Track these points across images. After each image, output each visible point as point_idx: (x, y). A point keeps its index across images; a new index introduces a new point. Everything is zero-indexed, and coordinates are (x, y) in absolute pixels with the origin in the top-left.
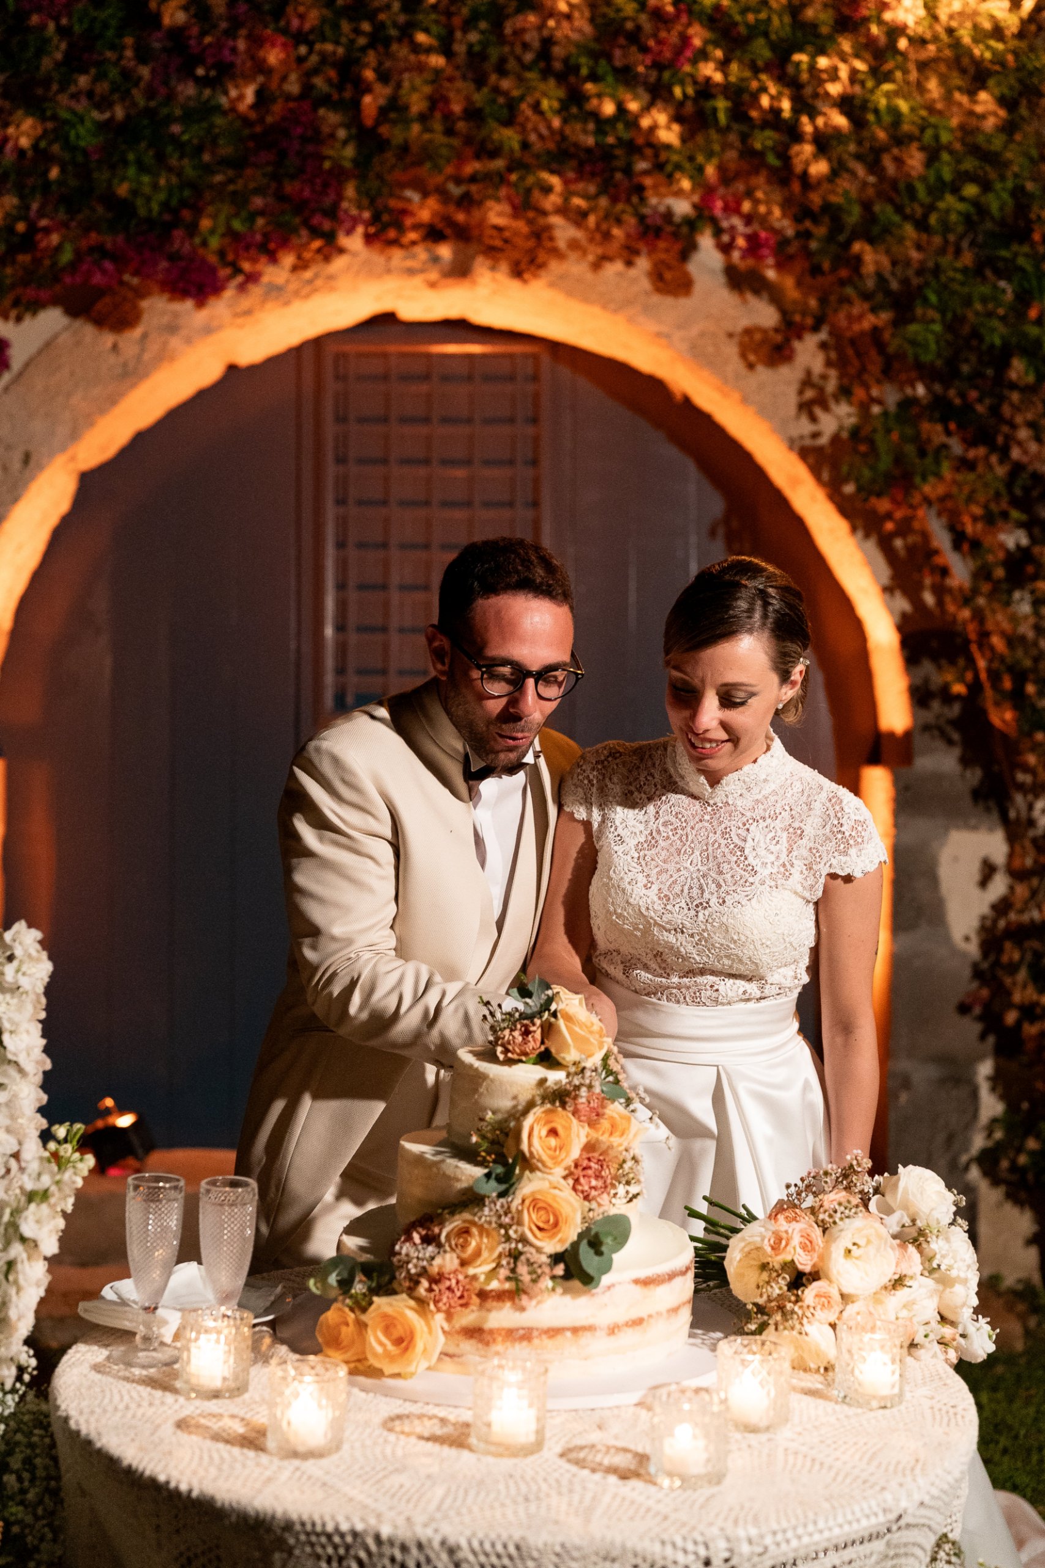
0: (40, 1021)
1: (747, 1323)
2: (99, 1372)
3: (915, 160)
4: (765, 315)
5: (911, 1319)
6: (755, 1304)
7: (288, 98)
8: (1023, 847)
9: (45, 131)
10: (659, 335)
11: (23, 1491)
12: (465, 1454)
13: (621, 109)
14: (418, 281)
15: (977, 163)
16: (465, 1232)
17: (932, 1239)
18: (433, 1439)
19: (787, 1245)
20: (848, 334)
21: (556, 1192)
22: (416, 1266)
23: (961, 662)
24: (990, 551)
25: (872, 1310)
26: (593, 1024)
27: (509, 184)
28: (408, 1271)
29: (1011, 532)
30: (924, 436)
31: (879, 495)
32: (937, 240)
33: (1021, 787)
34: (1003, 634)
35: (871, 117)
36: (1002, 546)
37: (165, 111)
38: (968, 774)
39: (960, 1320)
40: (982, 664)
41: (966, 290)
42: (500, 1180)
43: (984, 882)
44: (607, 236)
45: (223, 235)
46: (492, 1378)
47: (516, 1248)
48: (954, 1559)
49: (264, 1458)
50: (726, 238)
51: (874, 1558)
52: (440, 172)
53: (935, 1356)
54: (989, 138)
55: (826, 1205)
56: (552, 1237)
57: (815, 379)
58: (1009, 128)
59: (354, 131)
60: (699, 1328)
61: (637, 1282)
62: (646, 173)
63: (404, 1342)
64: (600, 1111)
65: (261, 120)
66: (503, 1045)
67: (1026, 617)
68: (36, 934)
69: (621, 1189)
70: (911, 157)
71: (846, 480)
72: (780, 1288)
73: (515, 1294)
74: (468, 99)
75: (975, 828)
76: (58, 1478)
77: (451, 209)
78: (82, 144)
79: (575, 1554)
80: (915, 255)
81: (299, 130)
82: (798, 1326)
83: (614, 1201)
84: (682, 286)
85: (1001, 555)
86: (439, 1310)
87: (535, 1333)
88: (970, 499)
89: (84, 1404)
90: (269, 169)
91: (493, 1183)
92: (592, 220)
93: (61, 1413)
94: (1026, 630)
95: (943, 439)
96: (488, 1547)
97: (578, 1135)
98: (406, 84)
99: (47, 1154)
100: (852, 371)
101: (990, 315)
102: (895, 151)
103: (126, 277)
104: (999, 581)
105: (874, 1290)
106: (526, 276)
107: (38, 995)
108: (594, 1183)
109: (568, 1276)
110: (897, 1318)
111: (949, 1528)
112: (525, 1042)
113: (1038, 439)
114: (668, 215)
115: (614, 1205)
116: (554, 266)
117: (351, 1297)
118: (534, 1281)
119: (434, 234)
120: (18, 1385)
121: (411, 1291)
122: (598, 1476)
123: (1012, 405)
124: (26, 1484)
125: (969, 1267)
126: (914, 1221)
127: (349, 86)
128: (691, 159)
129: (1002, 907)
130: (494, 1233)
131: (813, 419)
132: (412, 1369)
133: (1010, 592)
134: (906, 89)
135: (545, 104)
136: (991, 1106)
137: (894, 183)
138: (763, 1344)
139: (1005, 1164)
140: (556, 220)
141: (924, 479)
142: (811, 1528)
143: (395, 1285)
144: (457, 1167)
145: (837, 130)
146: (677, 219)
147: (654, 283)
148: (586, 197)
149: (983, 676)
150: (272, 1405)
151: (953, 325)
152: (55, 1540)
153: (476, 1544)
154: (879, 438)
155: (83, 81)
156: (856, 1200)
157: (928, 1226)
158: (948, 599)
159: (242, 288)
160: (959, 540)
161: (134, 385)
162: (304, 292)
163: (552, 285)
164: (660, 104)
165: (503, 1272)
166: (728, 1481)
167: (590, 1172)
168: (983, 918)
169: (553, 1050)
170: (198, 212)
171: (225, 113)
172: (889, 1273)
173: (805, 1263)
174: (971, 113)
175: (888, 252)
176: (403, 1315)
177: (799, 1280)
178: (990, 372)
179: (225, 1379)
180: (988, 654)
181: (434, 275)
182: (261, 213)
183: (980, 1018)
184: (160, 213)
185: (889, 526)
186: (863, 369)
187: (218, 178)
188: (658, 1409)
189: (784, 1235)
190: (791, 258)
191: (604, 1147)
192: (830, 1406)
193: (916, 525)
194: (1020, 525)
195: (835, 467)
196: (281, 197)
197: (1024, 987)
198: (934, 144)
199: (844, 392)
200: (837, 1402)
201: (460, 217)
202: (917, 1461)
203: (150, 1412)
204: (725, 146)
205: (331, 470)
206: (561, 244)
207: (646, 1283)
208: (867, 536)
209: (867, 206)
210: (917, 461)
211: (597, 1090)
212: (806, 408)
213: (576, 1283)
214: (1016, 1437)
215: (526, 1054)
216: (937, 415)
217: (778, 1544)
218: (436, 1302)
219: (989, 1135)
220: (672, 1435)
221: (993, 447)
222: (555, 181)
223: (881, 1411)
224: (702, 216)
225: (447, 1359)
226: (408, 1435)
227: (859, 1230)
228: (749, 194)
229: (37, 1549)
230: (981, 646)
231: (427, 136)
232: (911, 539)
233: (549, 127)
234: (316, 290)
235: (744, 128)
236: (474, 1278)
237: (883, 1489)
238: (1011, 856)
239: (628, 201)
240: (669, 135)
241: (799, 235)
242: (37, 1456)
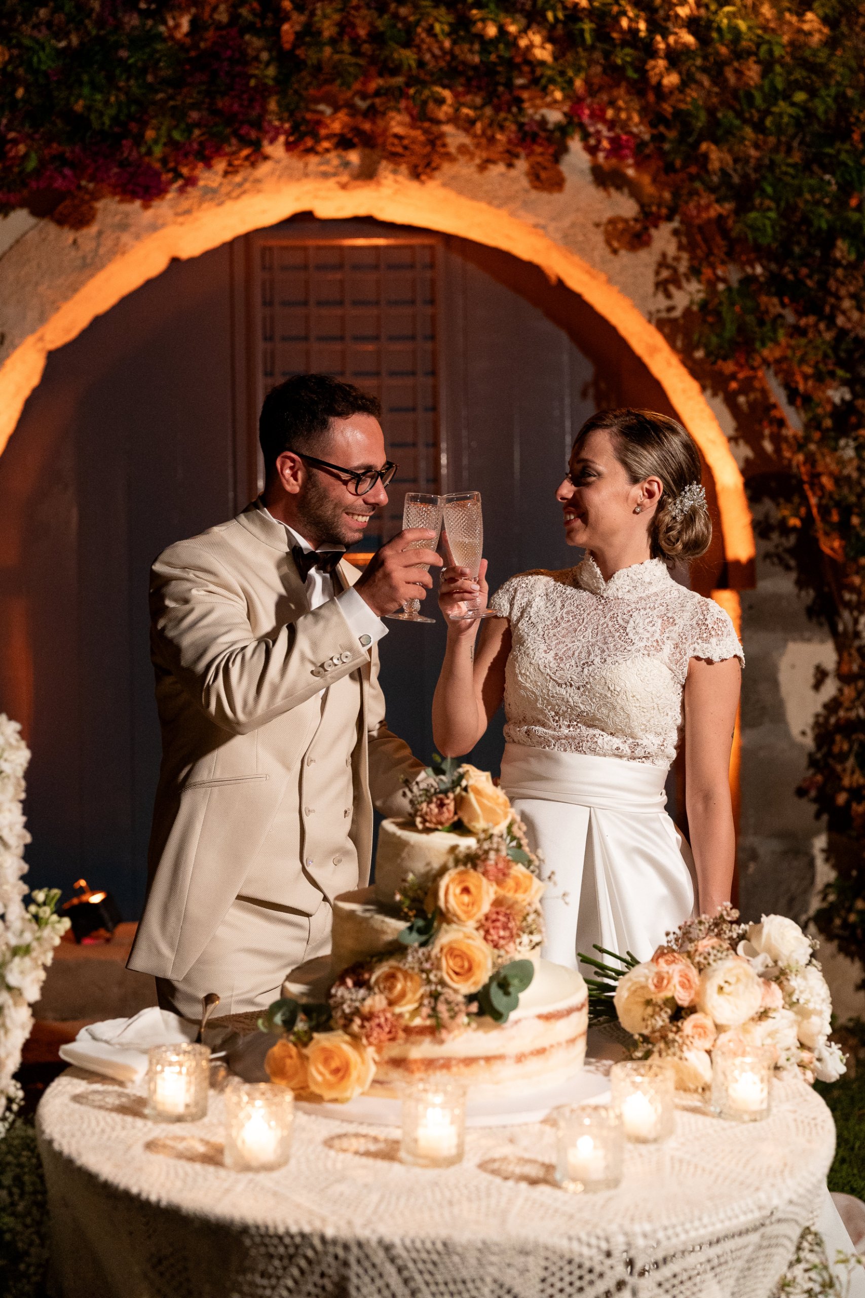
0: (21, 801)
1: (635, 1051)
2: (78, 1102)
3: (753, 72)
4: (627, 207)
5: (774, 1046)
6: (641, 1035)
7: (219, 26)
8: (850, 655)
9: (11, 57)
10: (536, 226)
11: (13, 1204)
12: (396, 1166)
13: (502, 30)
14: (331, 183)
15: (805, 74)
16: (391, 977)
17: (792, 977)
18: (367, 1154)
19: (668, 983)
20: (697, 222)
21: (470, 941)
22: (350, 1006)
23: (796, 500)
24: (818, 405)
25: (742, 1037)
26: (498, 797)
27: (408, 97)
28: (343, 1011)
29: (836, 389)
30: (763, 308)
31: (725, 359)
32: (772, 140)
33: (848, 605)
34: (831, 475)
35: (715, 35)
36: (829, 400)
37: (113, 39)
38: (803, 593)
39: (817, 1046)
40: (813, 501)
41: (796, 182)
42: (420, 932)
43: (817, 686)
44: (492, 140)
45: (165, 145)
46: (418, 1100)
47: (436, 990)
48: (816, 1248)
49: (222, 1173)
50: (592, 142)
51: (751, 1249)
52: (349, 88)
53: (795, 1076)
54: (815, 53)
55: (700, 949)
56: (467, 980)
57: (669, 260)
58: (832, 43)
59: (274, 54)
60: (593, 1057)
61: (540, 1017)
62: (523, 87)
63: (341, 1072)
64: (506, 871)
65: (195, 46)
66: (422, 816)
67: (851, 460)
68: (15, 726)
69: (525, 938)
70: (749, 69)
71: (696, 347)
72: (663, 1021)
73: (435, 1030)
74: (371, 24)
75: (809, 640)
76: (44, 1192)
77: (359, 118)
78: (43, 67)
79: (495, 1249)
80: (753, 152)
81: (229, 53)
82: (678, 1053)
83: (519, 948)
84: (557, 184)
85: (829, 408)
86: (370, 1044)
87: (454, 1062)
88: (802, 360)
89: (66, 1128)
90: (204, 87)
91: (415, 935)
92: (479, 126)
93: (47, 1137)
94: (851, 471)
95: (779, 310)
96: (418, 1245)
97: (488, 893)
98: (319, 12)
99: (28, 916)
100: (699, 253)
101: (818, 203)
102: (736, 64)
103: (83, 183)
104: (828, 430)
105: (742, 1021)
106: (423, 177)
107: (18, 779)
108: (502, 933)
109: (481, 1013)
110: (763, 1045)
111: (811, 1222)
112: (440, 813)
113: (859, 308)
114: (543, 122)
115: (520, 951)
116: (446, 166)
117: (295, 1034)
118: (453, 1017)
119: (344, 143)
120: (8, 1114)
121: (346, 1028)
122: (511, 1183)
123: (837, 280)
124: (16, 1197)
125: (823, 1000)
126: (776, 962)
127: (270, 15)
128: (562, 73)
129: (832, 706)
130: (416, 978)
131: (669, 296)
132: (347, 1094)
133: (837, 440)
134: (743, 12)
135: (438, 27)
136: (825, 873)
137: (735, 93)
138: (650, 1067)
139: (838, 922)
140: (448, 129)
141: (763, 344)
142: (697, 1223)
143: (332, 1023)
144: (383, 922)
145: (686, 46)
146: (550, 126)
147: (531, 181)
148: (474, 108)
149: (815, 511)
150: (228, 1126)
151: (787, 212)
152: (42, 1245)
153: (408, 1243)
154: (724, 309)
155: (43, 13)
156: (726, 945)
157: (789, 966)
158: (784, 446)
159: (182, 190)
160: (793, 395)
161: (92, 276)
162: (234, 194)
163: (444, 185)
164: (535, 27)
165: (425, 1011)
166: (624, 1185)
167: (498, 924)
168: (817, 716)
169: (465, 820)
170: (144, 125)
171: (164, 40)
172: (756, 1006)
173: (683, 998)
174: (800, 31)
175: (730, 151)
176: (339, 1048)
177: (679, 1013)
178: (818, 253)
179: (187, 1106)
180: (819, 493)
181: (345, 178)
182: (198, 125)
183: (815, 800)
184: (110, 126)
185: (734, 385)
186: (710, 253)
187: (160, 96)
188: (562, 1124)
189: (665, 975)
190: (648, 157)
191: (510, 902)
192: (708, 1120)
193: (757, 384)
194: (845, 383)
195: (687, 336)
196: (214, 112)
197: (853, 772)
198: (768, 57)
199: (695, 272)
200: (713, 1117)
201: (367, 126)
202: (785, 1165)
203: (123, 1134)
204: (591, 62)
205: (260, 346)
206: (452, 150)
207: (547, 1017)
208: (715, 395)
209: (711, 112)
210: (757, 329)
211: (504, 853)
212: (662, 286)
213: (488, 1019)
214: (852, 1149)
215: (441, 823)
216: (773, 289)
217: (669, 1238)
218: (368, 1037)
219: (824, 899)
220: (574, 1145)
221: (821, 316)
222: (447, 94)
223: (752, 1124)
224: (572, 123)
225: (377, 1085)
226: (344, 1151)
227: (730, 970)
228: (612, 103)
229: (27, 1253)
230: (812, 485)
231: (337, 57)
232: (752, 396)
233: (441, 48)
234: (244, 192)
235: (607, 47)
236: (400, 1016)
237: (757, 1189)
238: (839, 663)
239: (509, 111)
240: (543, 53)
241: (653, 138)
242: (25, 1173)
